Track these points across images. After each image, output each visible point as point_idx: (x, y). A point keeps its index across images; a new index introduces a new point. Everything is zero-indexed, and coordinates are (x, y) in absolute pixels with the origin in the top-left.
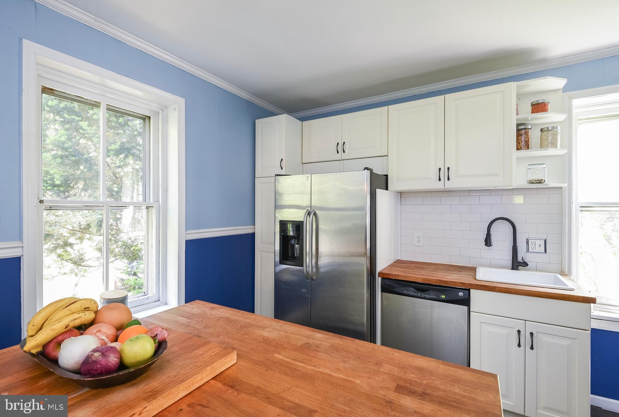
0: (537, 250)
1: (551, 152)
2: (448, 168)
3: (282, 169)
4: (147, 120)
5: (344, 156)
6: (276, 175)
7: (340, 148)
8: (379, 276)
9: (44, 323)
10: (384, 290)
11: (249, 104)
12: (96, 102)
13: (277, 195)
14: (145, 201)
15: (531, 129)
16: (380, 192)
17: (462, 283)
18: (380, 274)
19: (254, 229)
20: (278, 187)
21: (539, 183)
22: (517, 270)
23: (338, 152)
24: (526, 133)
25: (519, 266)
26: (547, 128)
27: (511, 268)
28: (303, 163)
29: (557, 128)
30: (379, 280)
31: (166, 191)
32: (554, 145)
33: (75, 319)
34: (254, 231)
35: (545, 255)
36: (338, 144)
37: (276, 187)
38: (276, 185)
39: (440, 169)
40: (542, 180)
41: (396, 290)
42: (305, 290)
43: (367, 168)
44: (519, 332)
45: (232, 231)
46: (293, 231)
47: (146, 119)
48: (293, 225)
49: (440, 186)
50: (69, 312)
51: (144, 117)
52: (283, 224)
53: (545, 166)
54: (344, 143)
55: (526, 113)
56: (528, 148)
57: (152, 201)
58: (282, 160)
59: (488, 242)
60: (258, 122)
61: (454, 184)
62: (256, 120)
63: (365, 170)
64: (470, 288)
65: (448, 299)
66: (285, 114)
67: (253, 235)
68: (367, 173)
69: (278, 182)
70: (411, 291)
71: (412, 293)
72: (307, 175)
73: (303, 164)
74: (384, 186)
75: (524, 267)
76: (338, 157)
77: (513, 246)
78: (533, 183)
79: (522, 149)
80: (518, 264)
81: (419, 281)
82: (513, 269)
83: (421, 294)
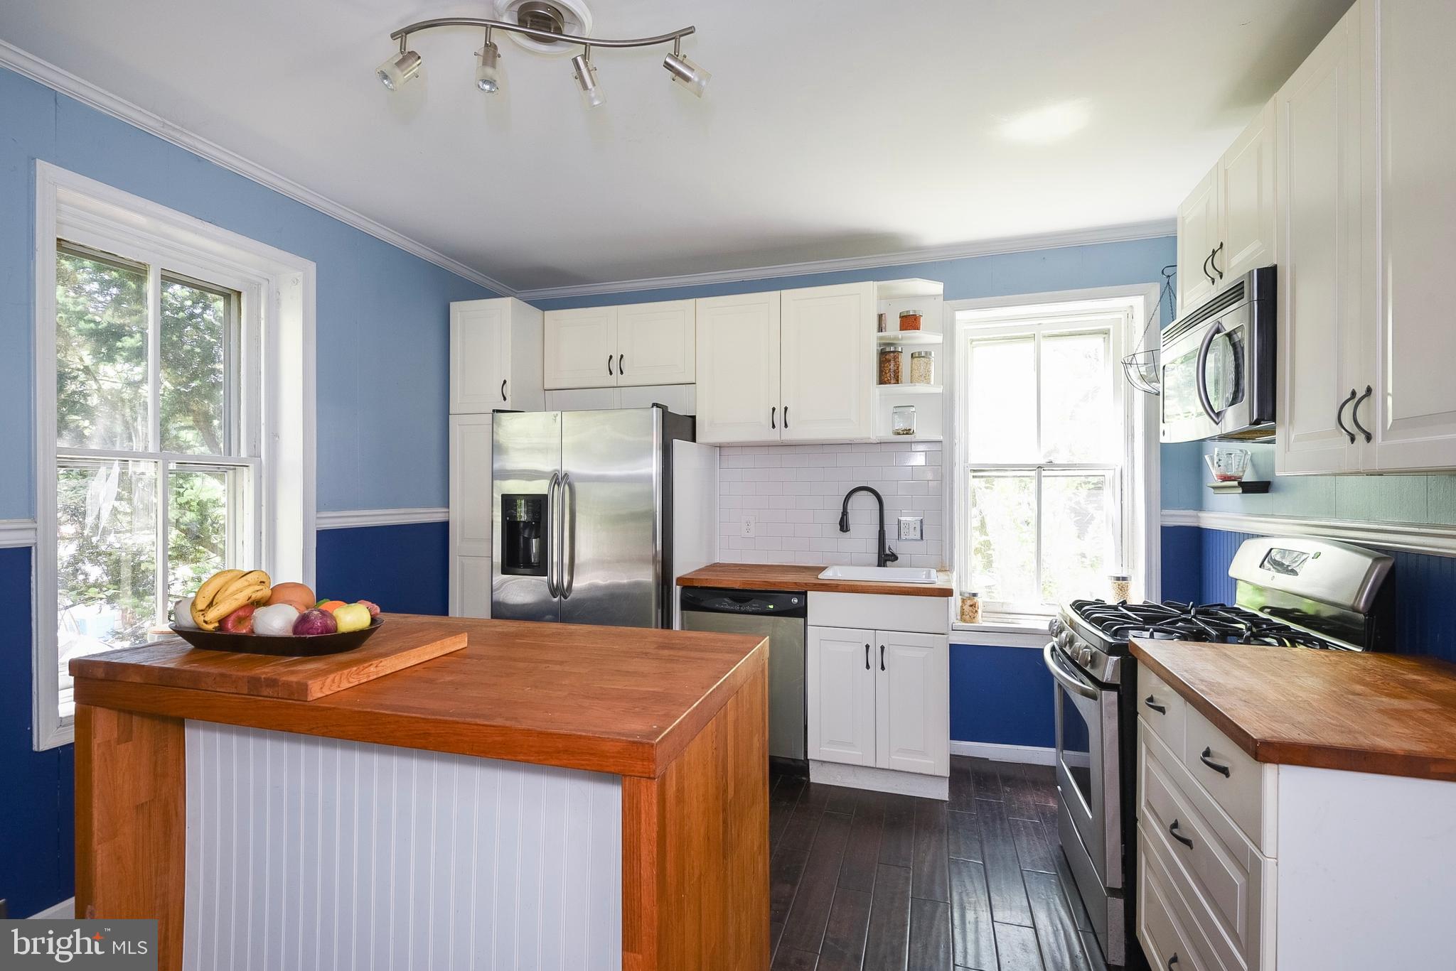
0: (912, 536)
1: (920, 388)
2: (786, 409)
3: (505, 399)
4: (234, 298)
5: (623, 380)
6: (494, 411)
7: (616, 364)
8: (677, 584)
9: (216, 595)
10: (685, 606)
11: (436, 271)
12: (140, 263)
13: (496, 449)
14: (230, 454)
15: (901, 352)
16: (679, 445)
17: (795, 583)
18: (678, 579)
19: (447, 514)
20: (497, 434)
21: (907, 434)
22: (884, 566)
23: (611, 373)
24: (895, 358)
25: (886, 561)
26: (920, 353)
27: (877, 564)
28: (546, 387)
29: (930, 354)
30: (677, 591)
31: (274, 435)
32: (925, 378)
33: (258, 591)
34: (447, 519)
35: (921, 542)
36: (611, 357)
37: (494, 435)
38: (494, 429)
39: (774, 409)
40: (910, 430)
41: (703, 604)
42: (550, 616)
43: (657, 404)
44: (867, 647)
45: (403, 517)
46: (527, 513)
47: (231, 296)
48: (527, 503)
49: (773, 436)
50: (246, 584)
51: (228, 292)
52: (509, 502)
53: (913, 409)
54: (622, 356)
55: (893, 330)
56: (897, 382)
57: (244, 454)
58: (505, 382)
59: (844, 526)
60: (454, 306)
61: (796, 432)
62: (451, 303)
63: (652, 407)
64: (806, 589)
65: (778, 609)
66: (510, 298)
67: (445, 526)
68: (656, 413)
69: (499, 425)
70: (726, 603)
71: (727, 607)
72: (555, 413)
73: (545, 390)
74: (690, 435)
75: (892, 561)
76: (612, 380)
77: (880, 531)
78: (899, 434)
79: (890, 383)
80: (886, 558)
81: (737, 586)
82: (879, 565)
83: (740, 606)
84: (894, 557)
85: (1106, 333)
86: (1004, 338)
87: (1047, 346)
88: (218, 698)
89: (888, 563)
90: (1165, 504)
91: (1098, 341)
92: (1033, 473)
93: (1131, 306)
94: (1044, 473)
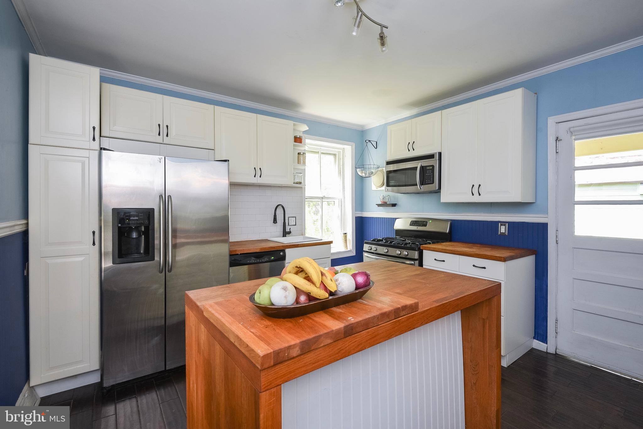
0: (293, 224)
2: (260, 168)
3: (94, 139)
5: (167, 140)
7: (163, 130)
21: (300, 184)
26: (302, 153)
28: (103, 135)
35: (295, 226)
39: (255, 169)
40: (301, 182)
41: (241, 262)
53: (302, 174)
58: (94, 128)
59: (275, 221)
63: (226, 161)
64: (285, 248)
65: (275, 258)
68: (227, 165)
71: (253, 261)
77: (283, 223)
78: (297, 184)
80: (285, 233)
81: (258, 251)
82: (283, 236)
83: (259, 260)
84: (290, 233)
85: (335, 155)
86: (311, 151)
87: (322, 156)
88: (380, 328)
89: (287, 235)
90: (356, 211)
91: (332, 157)
92: (319, 200)
93: (344, 148)
94: (323, 200)
